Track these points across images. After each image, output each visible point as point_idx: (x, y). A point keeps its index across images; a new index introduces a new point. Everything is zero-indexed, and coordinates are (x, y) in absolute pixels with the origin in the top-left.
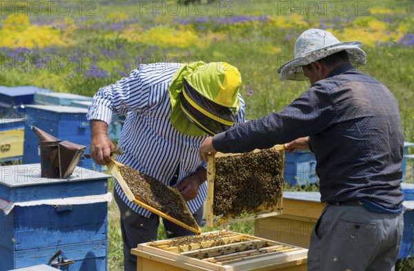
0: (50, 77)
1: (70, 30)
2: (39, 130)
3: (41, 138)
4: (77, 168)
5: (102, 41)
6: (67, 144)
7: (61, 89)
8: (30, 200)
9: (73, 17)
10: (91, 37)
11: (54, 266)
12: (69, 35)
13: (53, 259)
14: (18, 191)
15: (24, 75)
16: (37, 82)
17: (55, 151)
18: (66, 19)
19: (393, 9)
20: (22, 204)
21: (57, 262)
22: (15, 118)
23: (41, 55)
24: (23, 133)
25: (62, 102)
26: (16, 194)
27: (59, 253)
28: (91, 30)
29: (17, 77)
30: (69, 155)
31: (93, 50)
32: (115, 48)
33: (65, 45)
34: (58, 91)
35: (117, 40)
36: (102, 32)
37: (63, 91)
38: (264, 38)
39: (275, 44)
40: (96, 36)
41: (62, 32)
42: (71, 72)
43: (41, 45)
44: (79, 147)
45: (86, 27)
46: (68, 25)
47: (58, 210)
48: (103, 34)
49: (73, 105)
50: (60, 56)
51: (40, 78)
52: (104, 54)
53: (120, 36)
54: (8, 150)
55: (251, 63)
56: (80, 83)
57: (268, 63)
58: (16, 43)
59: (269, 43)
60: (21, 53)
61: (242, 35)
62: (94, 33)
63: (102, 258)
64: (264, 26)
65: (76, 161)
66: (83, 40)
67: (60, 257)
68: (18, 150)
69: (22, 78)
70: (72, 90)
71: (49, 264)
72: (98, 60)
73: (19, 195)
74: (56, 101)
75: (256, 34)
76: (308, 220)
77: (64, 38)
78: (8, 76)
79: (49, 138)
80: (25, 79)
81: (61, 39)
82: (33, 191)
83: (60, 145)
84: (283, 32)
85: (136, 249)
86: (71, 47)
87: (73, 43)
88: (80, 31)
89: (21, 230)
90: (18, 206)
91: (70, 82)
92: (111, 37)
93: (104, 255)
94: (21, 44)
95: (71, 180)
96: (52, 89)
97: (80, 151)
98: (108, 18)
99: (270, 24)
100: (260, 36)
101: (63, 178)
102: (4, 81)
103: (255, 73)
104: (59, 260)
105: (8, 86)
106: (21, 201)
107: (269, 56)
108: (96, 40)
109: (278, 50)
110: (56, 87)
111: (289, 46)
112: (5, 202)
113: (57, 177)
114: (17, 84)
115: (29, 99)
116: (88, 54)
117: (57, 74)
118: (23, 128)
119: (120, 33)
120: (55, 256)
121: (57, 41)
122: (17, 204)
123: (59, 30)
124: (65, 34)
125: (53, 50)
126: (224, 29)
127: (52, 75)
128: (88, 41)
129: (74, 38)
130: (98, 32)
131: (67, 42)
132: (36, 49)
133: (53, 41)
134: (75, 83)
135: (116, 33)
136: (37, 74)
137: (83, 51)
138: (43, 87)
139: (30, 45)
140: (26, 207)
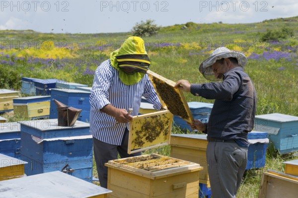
0: (64, 74)
1: (76, 50)
2: (57, 101)
3: (58, 105)
4: (77, 121)
5: (93, 56)
6: (72, 108)
7: (70, 80)
8: (52, 138)
9: (77, 43)
10: (87, 54)
11: (64, 172)
12: (75, 53)
13: (64, 169)
14: (46, 133)
15: (51, 73)
16: (57, 77)
17: (65, 112)
18: (74, 44)
19: (246, 40)
20: (48, 140)
21: (66, 170)
22: (45, 95)
23: (60, 62)
24: (50, 103)
25: (71, 87)
26: (45, 134)
27: (67, 166)
28: (87, 50)
29: (47, 74)
30: (72, 115)
31: (88, 61)
32: (100, 60)
33: (73, 58)
34: (69, 82)
35: (100, 55)
36: (93, 51)
37: (72, 82)
38: (178, 55)
39: (184, 58)
40: (89, 53)
41: (72, 51)
42: (76, 72)
43: (60, 58)
44: (78, 110)
45: (84, 48)
46: (75, 47)
47: (67, 143)
48: (93, 52)
49: (76, 89)
50: (70, 63)
51: (59, 75)
52: (94, 62)
53: (102, 53)
54: (42, 112)
55: (171, 68)
56: (80, 77)
57: (180, 68)
58: (47, 56)
59: (181, 57)
60: (50, 61)
61: (167, 53)
62: (89, 51)
63: (90, 168)
64: (178, 48)
65: (77, 117)
66: (83, 55)
67: (68, 167)
68: (47, 112)
69: (50, 74)
70: (76, 81)
71: (62, 171)
72: (90, 66)
73: (46, 135)
74: (67, 87)
75: (174, 52)
76: (198, 149)
77: (73, 54)
78: (42, 74)
79: (62, 105)
80: (52, 75)
81: (71, 55)
82: (54, 133)
83: (69, 109)
84: (188, 51)
85: (107, 163)
86: (76, 59)
87: (77, 56)
88: (81, 50)
89: (47, 153)
90: (46, 141)
91: (75, 77)
92: (98, 53)
93: (91, 166)
94: (50, 57)
95: (74, 127)
96: (65, 80)
97: (78, 112)
98: (96, 44)
99: (181, 48)
100: (176, 54)
101: (69, 126)
102: (40, 76)
103: (173, 73)
104: (67, 169)
105: (42, 79)
106: (47, 138)
107: (181, 64)
108: (89, 55)
109: (185, 61)
110: (68, 80)
111: (191, 59)
112: (39, 139)
113: (67, 126)
114: (47, 78)
115: (53, 85)
116: (85, 62)
117: (68, 72)
118: (50, 101)
119: (102, 51)
120: (65, 167)
121: (69, 55)
122: (45, 140)
123: (70, 50)
124: (73, 52)
125: (67, 60)
126: (157, 50)
127: (66, 73)
128: (85, 56)
129: (78, 54)
130: (90, 51)
131: (74, 56)
132: (58, 60)
133: (67, 56)
134: (77, 77)
135: (100, 51)
136: (58, 72)
137: (83, 61)
138: (61, 79)
139: (54, 58)
140: (50, 141)
